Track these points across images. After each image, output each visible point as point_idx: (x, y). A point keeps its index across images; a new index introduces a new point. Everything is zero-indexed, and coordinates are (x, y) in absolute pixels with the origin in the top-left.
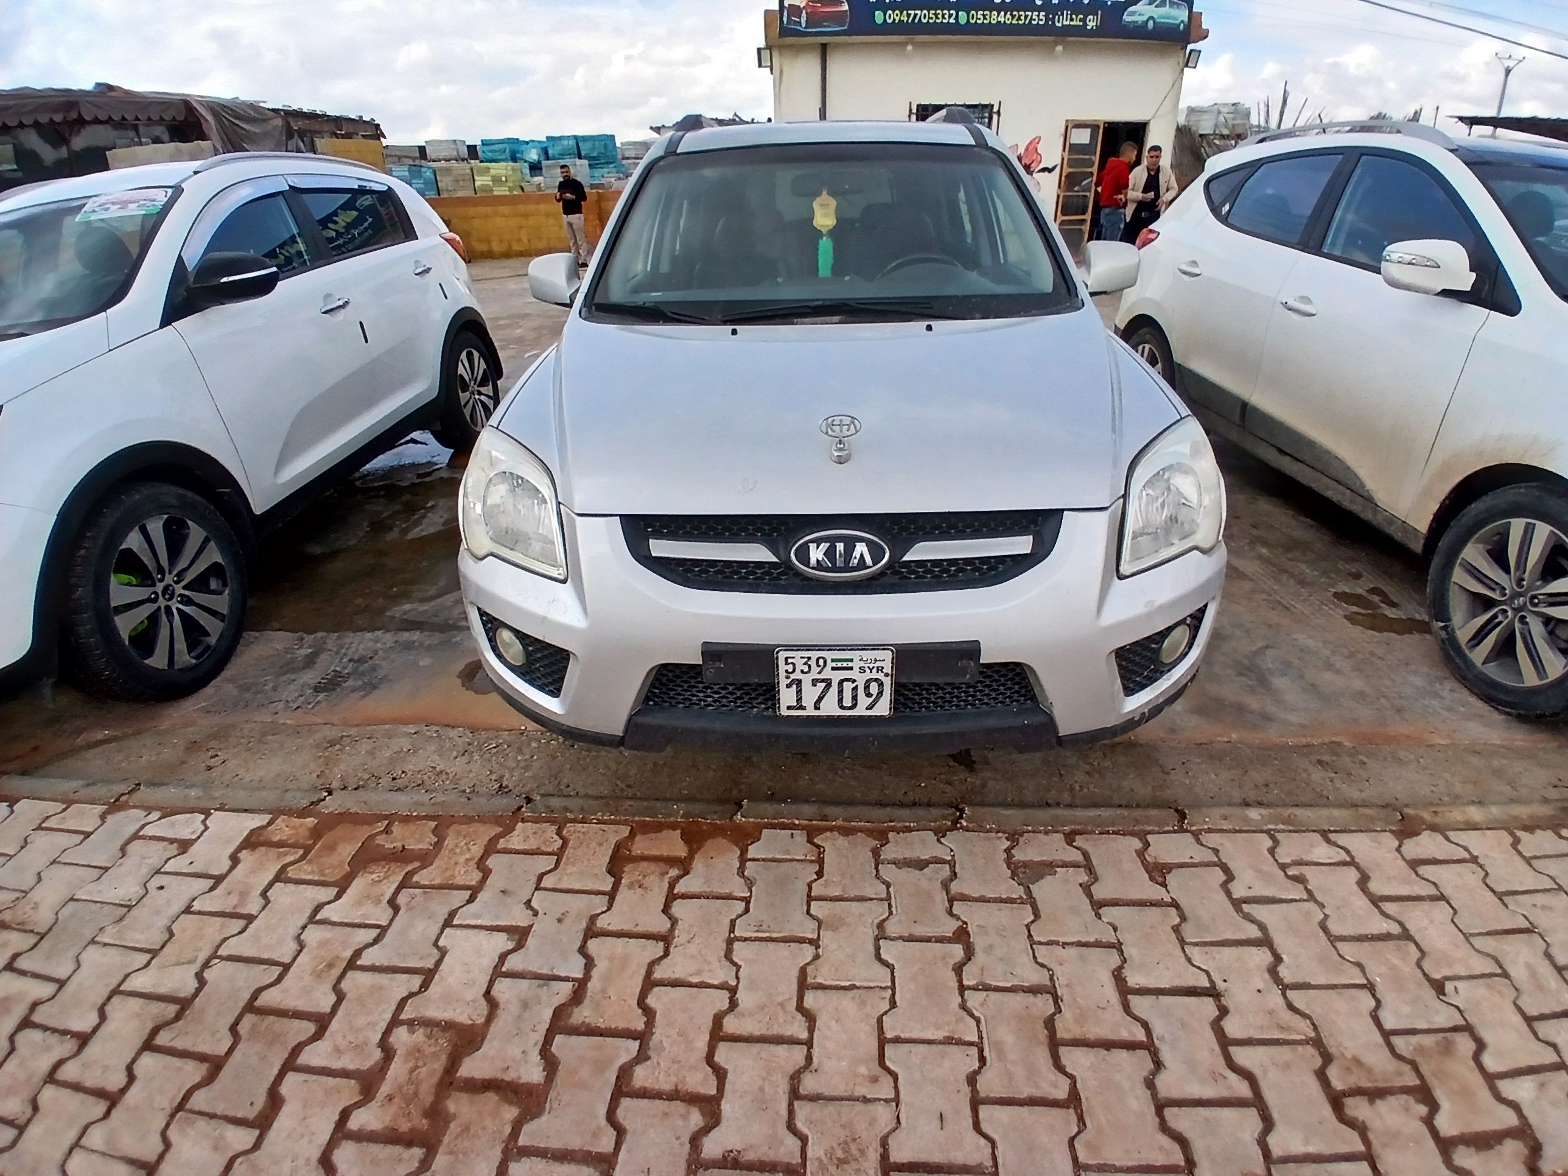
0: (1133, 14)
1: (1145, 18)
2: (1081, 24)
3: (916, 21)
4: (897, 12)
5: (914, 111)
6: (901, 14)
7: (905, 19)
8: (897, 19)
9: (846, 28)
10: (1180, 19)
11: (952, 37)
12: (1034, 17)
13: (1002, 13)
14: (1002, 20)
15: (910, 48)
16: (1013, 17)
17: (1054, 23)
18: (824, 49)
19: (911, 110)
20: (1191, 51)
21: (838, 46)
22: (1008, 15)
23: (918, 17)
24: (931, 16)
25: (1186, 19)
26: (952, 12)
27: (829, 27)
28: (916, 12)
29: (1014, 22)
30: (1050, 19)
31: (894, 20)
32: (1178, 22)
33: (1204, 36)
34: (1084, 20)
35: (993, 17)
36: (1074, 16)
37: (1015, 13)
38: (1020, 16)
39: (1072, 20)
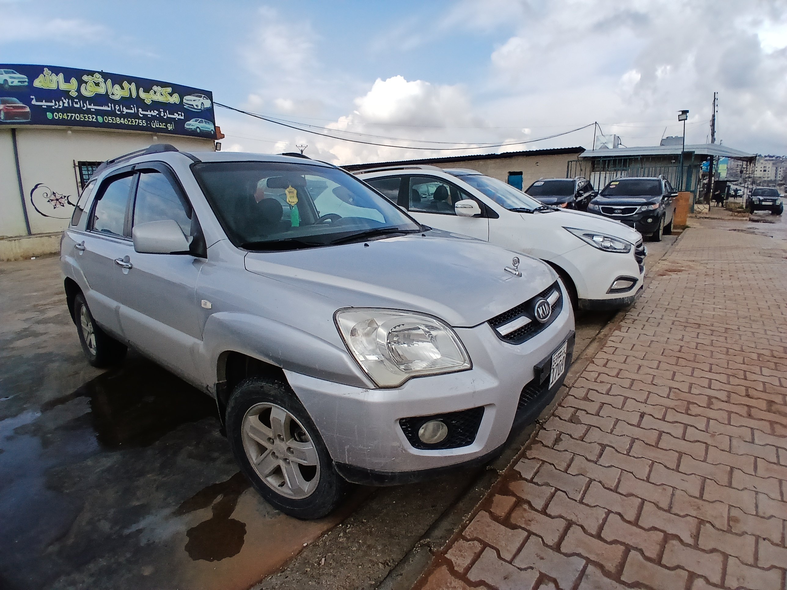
0: (189, 125)
1: (195, 127)
2: (165, 127)
3: (73, 119)
4: (60, 114)
5: (77, 164)
6: (63, 115)
7: (66, 118)
8: (61, 117)
9: (29, 120)
10: (211, 129)
11: (94, 128)
12: (140, 122)
13: (122, 119)
14: (123, 122)
15: (70, 132)
16: (129, 121)
17: (151, 125)
18: (14, 132)
19: (74, 164)
20: (217, 143)
21: (22, 130)
22: (126, 120)
23: (73, 117)
24: (81, 117)
25: (213, 129)
26: (93, 116)
27: (18, 120)
28: (72, 114)
29: (130, 123)
30: (149, 124)
31: (59, 117)
32: (210, 130)
33: (223, 136)
34: (166, 125)
35: (117, 120)
36: (160, 124)
37: (129, 119)
38: (132, 121)
39: (160, 125)
